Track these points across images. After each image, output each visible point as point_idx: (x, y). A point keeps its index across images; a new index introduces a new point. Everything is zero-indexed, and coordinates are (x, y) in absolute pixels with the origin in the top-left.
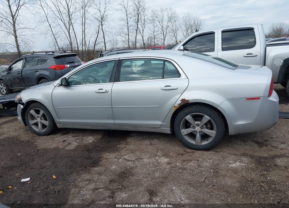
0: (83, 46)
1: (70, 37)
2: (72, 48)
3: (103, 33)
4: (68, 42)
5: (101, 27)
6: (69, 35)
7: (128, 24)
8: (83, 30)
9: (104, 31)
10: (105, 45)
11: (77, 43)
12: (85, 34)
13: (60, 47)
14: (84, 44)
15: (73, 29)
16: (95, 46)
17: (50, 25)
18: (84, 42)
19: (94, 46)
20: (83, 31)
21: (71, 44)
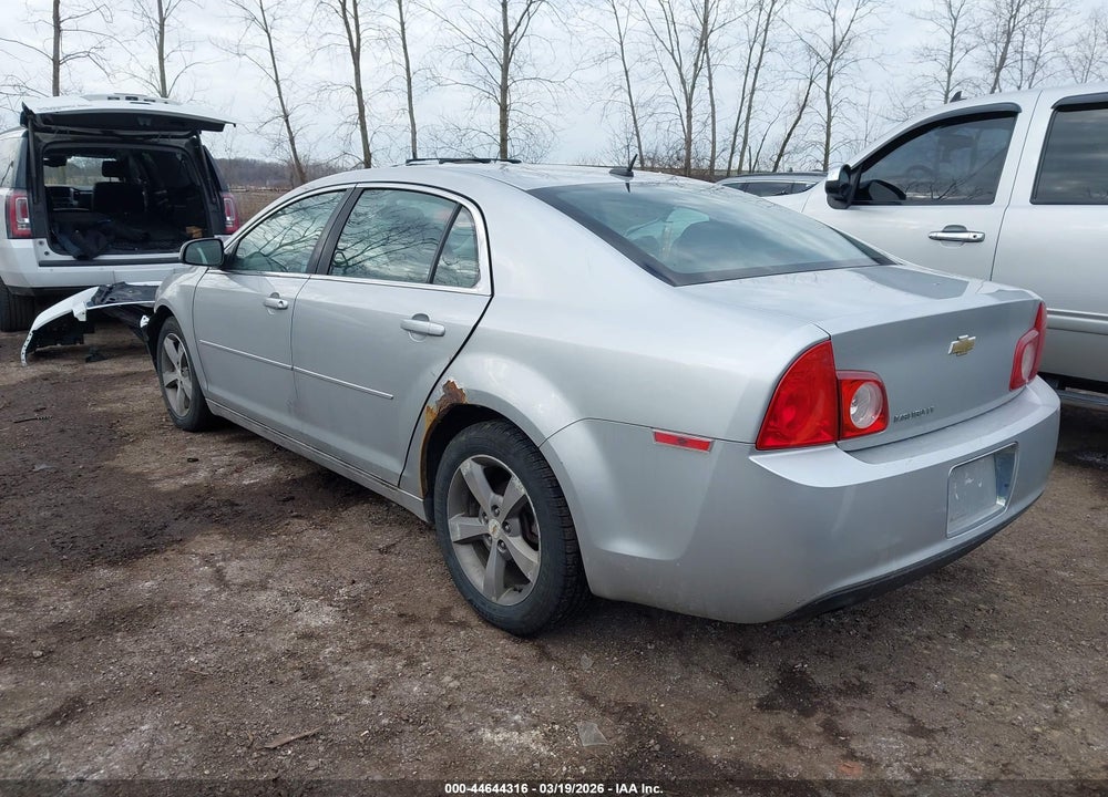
0: (732, 153)
1: (689, 117)
2: (688, 160)
3: (829, 110)
4: (678, 135)
5: (823, 82)
6: (689, 109)
7: (950, 74)
8: (747, 91)
9: (834, 102)
10: (827, 155)
11: (714, 142)
12: (750, 107)
13: (644, 154)
14: (740, 147)
15: (711, 88)
16: (780, 156)
17: (626, 72)
18: (740, 140)
19: (775, 158)
20: (743, 98)
21: (688, 141)
